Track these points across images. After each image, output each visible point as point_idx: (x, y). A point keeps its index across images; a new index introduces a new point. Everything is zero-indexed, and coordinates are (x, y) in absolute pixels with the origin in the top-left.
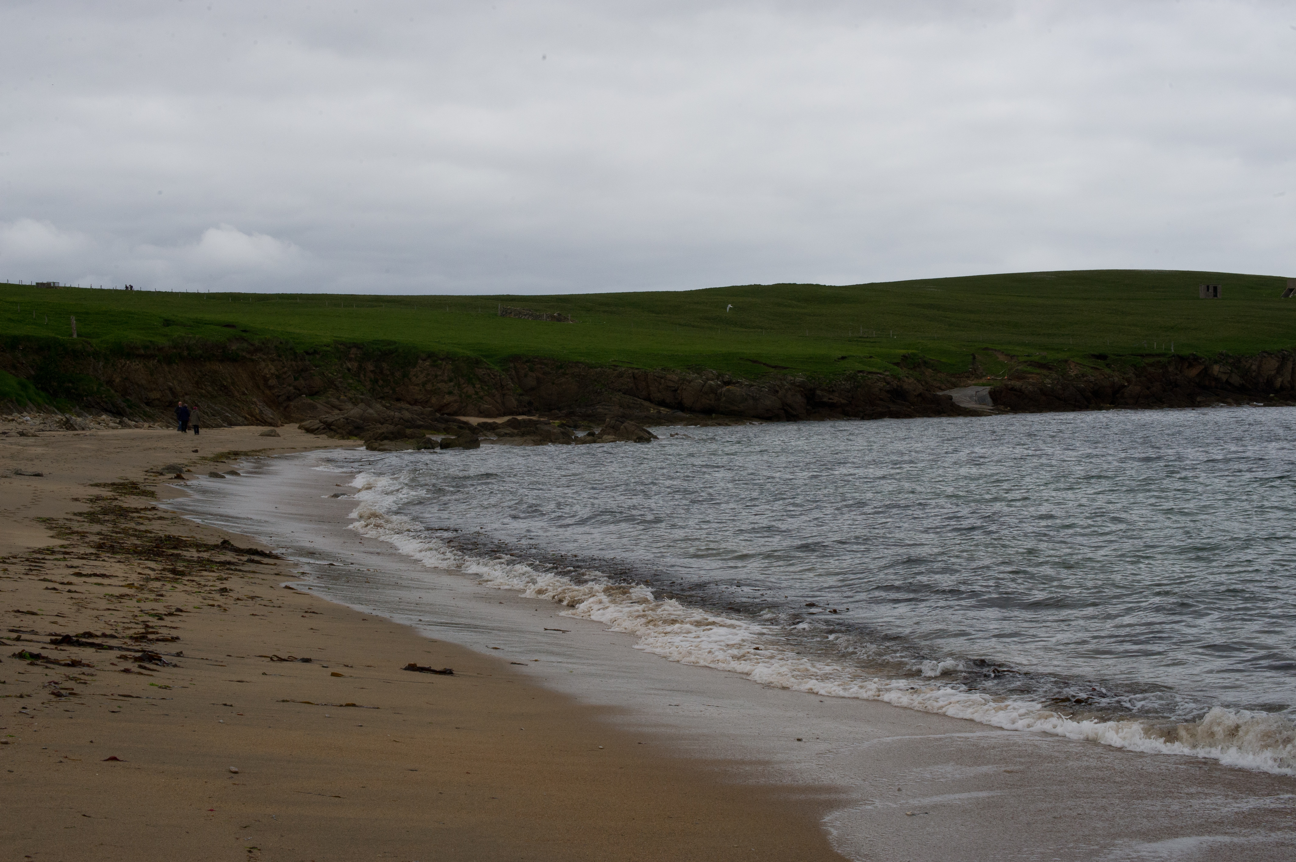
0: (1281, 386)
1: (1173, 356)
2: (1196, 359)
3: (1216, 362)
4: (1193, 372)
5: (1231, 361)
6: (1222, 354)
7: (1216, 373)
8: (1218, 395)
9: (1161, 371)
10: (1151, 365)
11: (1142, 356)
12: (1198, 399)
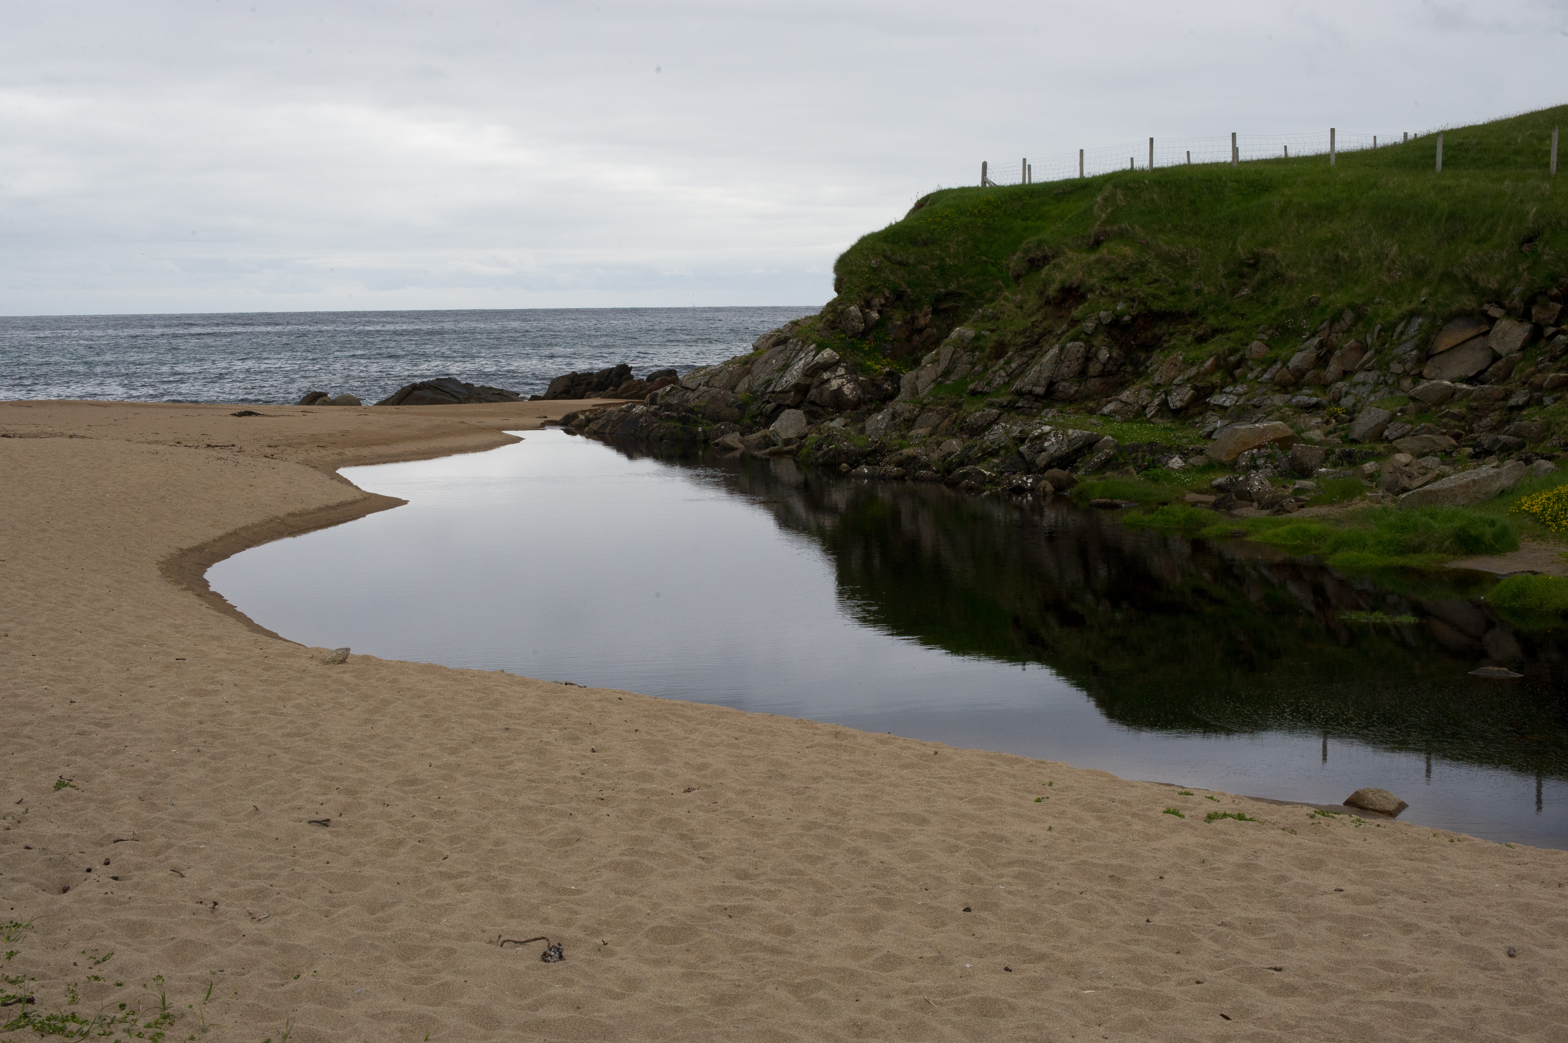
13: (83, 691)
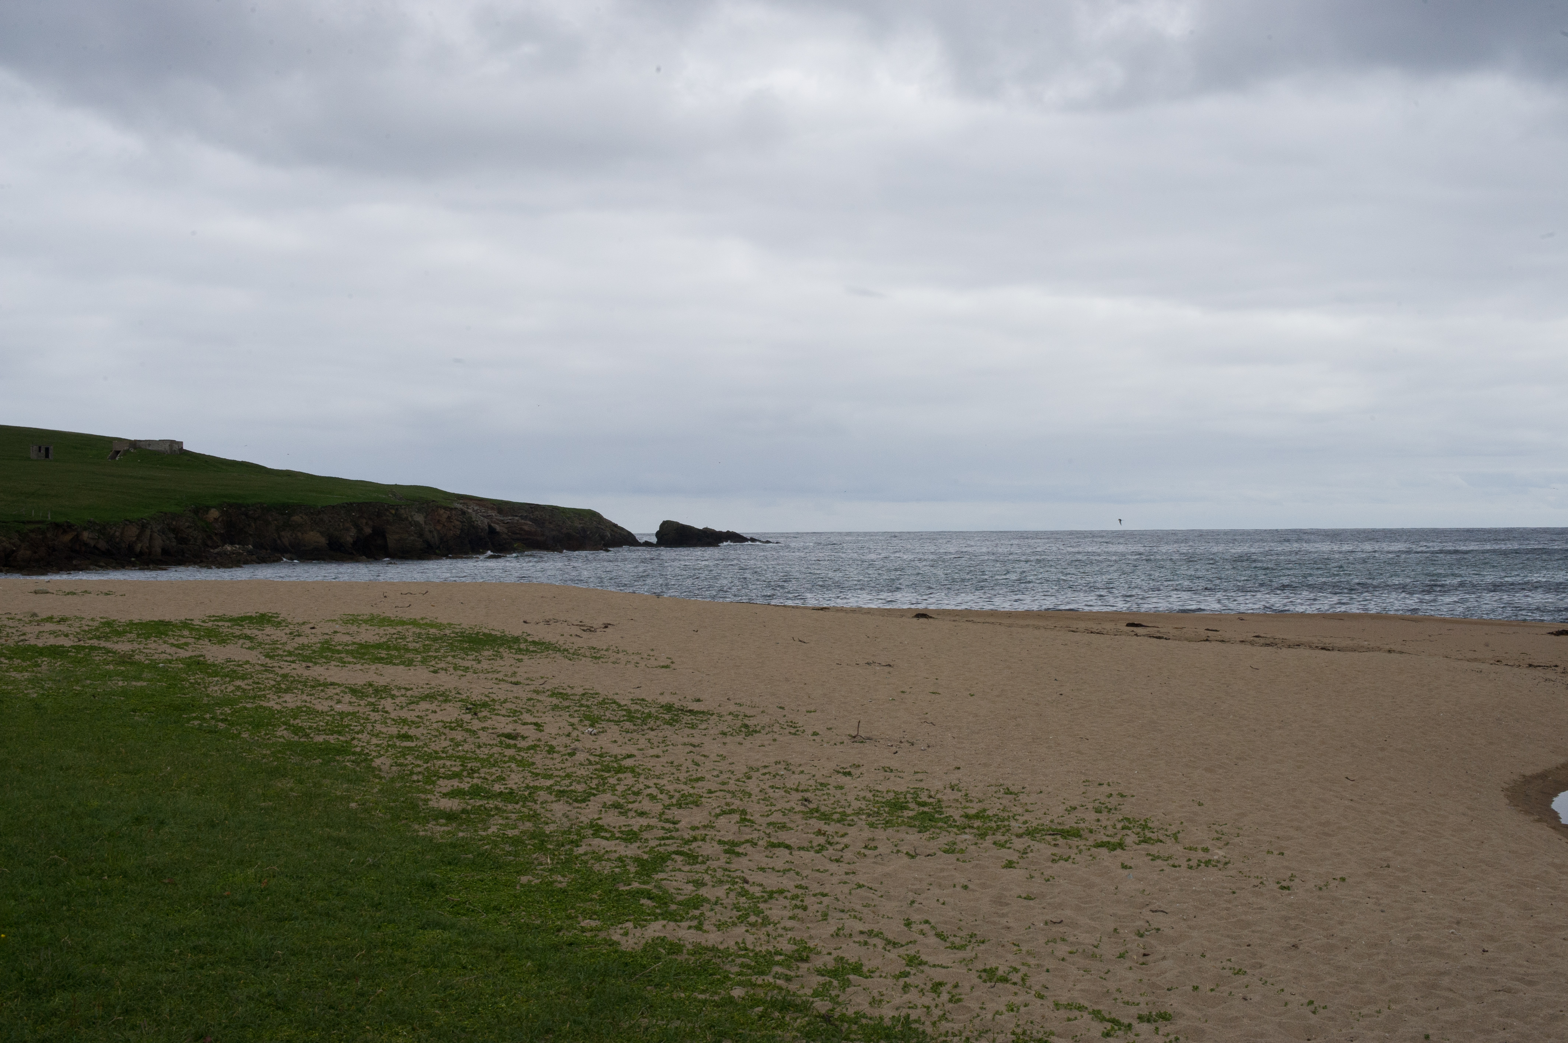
0: (141, 551)
1: (51, 523)
2: (70, 526)
3: (85, 529)
4: (67, 538)
5: (98, 528)
6: (90, 522)
7: (85, 539)
8: (89, 559)
9: (41, 537)
10: (32, 531)
11: (23, 522)
12: (74, 562)
13: (1491, 939)
